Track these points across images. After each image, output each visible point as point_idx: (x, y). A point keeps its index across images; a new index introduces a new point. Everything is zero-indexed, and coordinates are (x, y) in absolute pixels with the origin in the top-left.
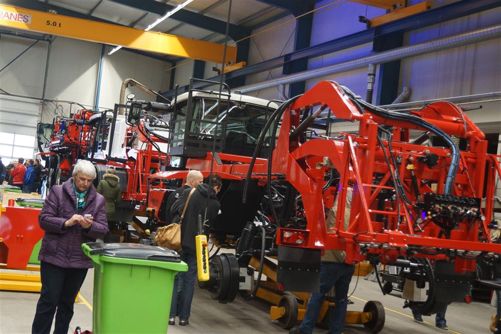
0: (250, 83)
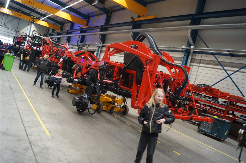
0: (62, 35)
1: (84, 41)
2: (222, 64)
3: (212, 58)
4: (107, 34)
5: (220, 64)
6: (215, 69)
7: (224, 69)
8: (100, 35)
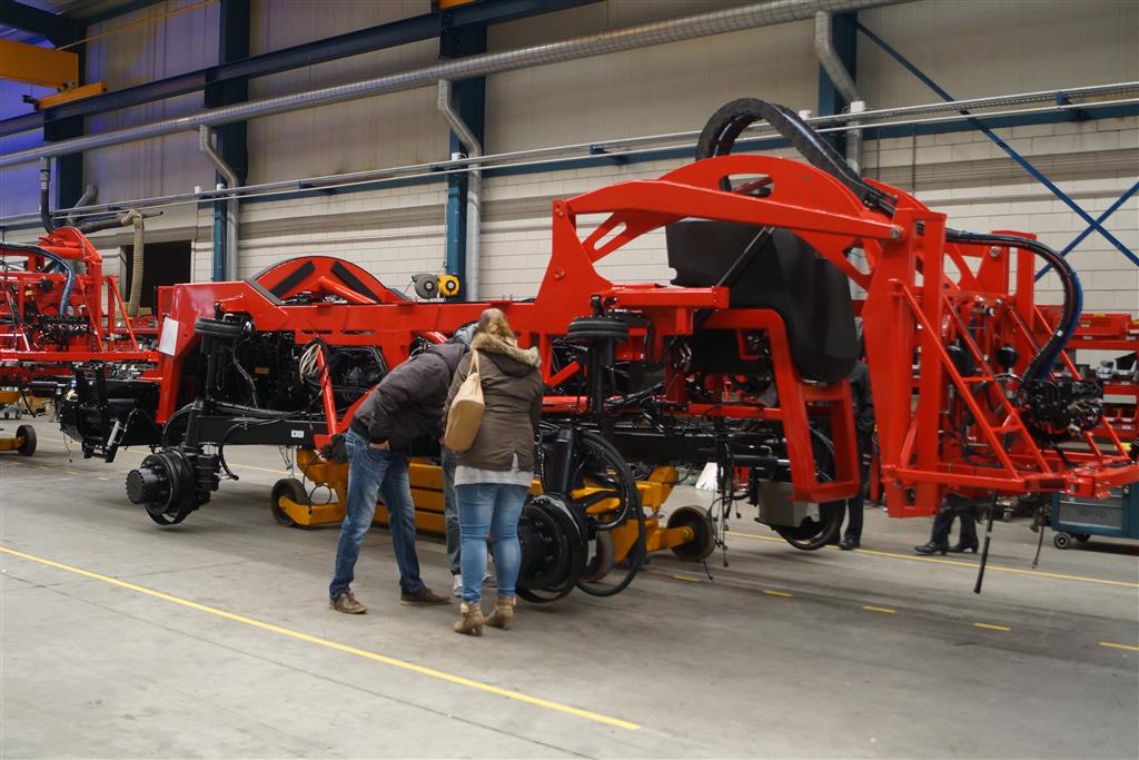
1: (89, 188)
2: (1041, 172)
3: (978, 148)
4: (253, 118)
5: (1030, 170)
6: (1007, 204)
7: (1060, 195)
8: (215, 128)
